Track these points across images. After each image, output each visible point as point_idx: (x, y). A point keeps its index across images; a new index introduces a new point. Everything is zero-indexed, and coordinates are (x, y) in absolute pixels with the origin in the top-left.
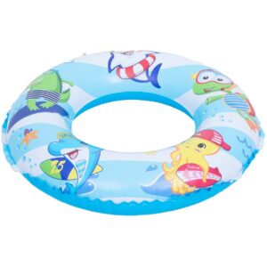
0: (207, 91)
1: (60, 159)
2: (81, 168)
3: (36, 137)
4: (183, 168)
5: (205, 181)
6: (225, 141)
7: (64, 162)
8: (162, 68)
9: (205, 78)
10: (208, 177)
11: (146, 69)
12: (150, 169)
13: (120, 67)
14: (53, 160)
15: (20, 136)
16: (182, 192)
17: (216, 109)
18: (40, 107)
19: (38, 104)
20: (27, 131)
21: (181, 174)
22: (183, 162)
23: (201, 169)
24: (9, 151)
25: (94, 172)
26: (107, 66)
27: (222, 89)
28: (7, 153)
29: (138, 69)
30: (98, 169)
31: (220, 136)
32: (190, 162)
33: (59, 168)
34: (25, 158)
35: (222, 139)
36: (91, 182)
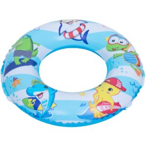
0: (114, 50)
1: (33, 98)
2: (45, 104)
3: (20, 84)
4: (100, 104)
5: (112, 110)
6: (123, 86)
7: (35, 100)
8: (89, 33)
9: (113, 41)
10: (113, 108)
11: (80, 33)
12: (82, 105)
13: (65, 32)
14: (29, 98)
15: (11, 81)
16: (99, 117)
17: (119, 63)
18: (22, 63)
19: (20, 60)
20: (15, 79)
21: (99, 108)
22: (100, 101)
23: (110, 104)
24: (5, 87)
25: (52, 107)
26: (58, 32)
27: (122, 49)
28: (4, 89)
29: (76, 33)
30: (54, 105)
31: (121, 82)
32: (103, 100)
33: (33, 103)
34: (14, 95)
35: (122, 85)
36: (50, 112)
